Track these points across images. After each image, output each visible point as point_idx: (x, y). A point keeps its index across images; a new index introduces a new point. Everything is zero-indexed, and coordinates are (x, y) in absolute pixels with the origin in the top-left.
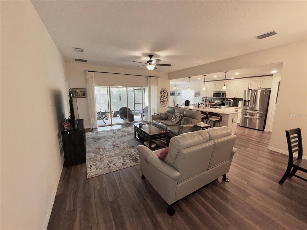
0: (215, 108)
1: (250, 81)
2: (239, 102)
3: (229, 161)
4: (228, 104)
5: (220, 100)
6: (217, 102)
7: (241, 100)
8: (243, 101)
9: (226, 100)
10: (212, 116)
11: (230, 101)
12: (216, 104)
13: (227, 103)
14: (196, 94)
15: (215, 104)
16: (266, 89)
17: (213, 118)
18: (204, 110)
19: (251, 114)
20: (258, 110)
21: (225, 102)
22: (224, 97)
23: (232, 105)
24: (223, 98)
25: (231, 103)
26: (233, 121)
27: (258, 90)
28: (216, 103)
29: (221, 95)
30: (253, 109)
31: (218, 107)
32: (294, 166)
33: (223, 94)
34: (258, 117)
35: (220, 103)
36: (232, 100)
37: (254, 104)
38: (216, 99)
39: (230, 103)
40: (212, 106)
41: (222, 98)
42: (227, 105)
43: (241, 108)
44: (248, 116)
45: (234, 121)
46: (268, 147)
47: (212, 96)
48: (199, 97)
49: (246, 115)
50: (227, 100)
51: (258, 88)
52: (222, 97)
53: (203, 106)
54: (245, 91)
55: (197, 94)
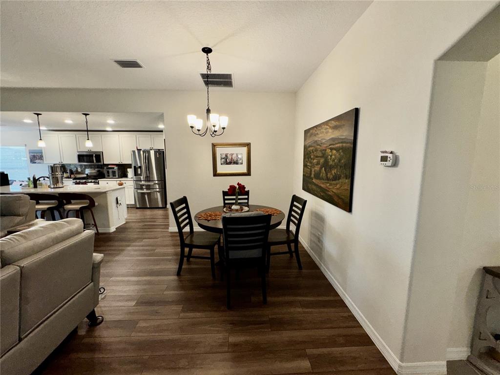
0: (85, 183)
1: (137, 136)
2: (128, 169)
3: (92, 283)
4: (111, 174)
5: (95, 168)
6: (89, 172)
7: (129, 166)
8: (133, 167)
9: (105, 168)
10: (72, 201)
11: (113, 168)
12: (88, 177)
13: (108, 172)
14: (34, 156)
15: (85, 176)
16: (159, 150)
17: (75, 204)
18: (53, 190)
19: (148, 187)
20: (156, 180)
21: (105, 171)
22: (100, 162)
23: (117, 177)
24: (100, 164)
25: (115, 171)
26: (117, 203)
27: (151, 151)
28: (87, 174)
29: (94, 158)
30: (148, 178)
31: (91, 182)
32: (187, 245)
33: (99, 156)
34: (158, 190)
35: (95, 174)
36: (116, 168)
37: (148, 171)
38: (86, 167)
39: (114, 173)
40: (78, 181)
41: (97, 164)
42: (109, 176)
43: (133, 179)
44: (145, 191)
45: (119, 202)
46: (168, 229)
47: (75, 161)
48: (43, 163)
49: (142, 189)
50: (107, 168)
51: (149, 148)
52: (97, 162)
53: (48, 182)
54: (134, 152)
55: (36, 157)
